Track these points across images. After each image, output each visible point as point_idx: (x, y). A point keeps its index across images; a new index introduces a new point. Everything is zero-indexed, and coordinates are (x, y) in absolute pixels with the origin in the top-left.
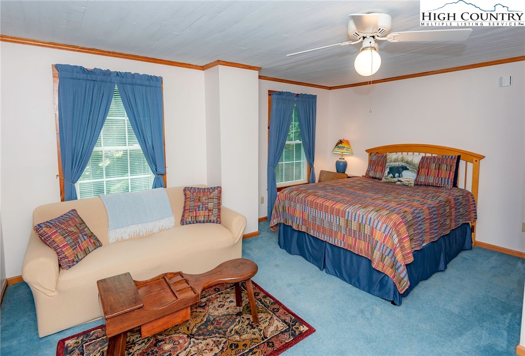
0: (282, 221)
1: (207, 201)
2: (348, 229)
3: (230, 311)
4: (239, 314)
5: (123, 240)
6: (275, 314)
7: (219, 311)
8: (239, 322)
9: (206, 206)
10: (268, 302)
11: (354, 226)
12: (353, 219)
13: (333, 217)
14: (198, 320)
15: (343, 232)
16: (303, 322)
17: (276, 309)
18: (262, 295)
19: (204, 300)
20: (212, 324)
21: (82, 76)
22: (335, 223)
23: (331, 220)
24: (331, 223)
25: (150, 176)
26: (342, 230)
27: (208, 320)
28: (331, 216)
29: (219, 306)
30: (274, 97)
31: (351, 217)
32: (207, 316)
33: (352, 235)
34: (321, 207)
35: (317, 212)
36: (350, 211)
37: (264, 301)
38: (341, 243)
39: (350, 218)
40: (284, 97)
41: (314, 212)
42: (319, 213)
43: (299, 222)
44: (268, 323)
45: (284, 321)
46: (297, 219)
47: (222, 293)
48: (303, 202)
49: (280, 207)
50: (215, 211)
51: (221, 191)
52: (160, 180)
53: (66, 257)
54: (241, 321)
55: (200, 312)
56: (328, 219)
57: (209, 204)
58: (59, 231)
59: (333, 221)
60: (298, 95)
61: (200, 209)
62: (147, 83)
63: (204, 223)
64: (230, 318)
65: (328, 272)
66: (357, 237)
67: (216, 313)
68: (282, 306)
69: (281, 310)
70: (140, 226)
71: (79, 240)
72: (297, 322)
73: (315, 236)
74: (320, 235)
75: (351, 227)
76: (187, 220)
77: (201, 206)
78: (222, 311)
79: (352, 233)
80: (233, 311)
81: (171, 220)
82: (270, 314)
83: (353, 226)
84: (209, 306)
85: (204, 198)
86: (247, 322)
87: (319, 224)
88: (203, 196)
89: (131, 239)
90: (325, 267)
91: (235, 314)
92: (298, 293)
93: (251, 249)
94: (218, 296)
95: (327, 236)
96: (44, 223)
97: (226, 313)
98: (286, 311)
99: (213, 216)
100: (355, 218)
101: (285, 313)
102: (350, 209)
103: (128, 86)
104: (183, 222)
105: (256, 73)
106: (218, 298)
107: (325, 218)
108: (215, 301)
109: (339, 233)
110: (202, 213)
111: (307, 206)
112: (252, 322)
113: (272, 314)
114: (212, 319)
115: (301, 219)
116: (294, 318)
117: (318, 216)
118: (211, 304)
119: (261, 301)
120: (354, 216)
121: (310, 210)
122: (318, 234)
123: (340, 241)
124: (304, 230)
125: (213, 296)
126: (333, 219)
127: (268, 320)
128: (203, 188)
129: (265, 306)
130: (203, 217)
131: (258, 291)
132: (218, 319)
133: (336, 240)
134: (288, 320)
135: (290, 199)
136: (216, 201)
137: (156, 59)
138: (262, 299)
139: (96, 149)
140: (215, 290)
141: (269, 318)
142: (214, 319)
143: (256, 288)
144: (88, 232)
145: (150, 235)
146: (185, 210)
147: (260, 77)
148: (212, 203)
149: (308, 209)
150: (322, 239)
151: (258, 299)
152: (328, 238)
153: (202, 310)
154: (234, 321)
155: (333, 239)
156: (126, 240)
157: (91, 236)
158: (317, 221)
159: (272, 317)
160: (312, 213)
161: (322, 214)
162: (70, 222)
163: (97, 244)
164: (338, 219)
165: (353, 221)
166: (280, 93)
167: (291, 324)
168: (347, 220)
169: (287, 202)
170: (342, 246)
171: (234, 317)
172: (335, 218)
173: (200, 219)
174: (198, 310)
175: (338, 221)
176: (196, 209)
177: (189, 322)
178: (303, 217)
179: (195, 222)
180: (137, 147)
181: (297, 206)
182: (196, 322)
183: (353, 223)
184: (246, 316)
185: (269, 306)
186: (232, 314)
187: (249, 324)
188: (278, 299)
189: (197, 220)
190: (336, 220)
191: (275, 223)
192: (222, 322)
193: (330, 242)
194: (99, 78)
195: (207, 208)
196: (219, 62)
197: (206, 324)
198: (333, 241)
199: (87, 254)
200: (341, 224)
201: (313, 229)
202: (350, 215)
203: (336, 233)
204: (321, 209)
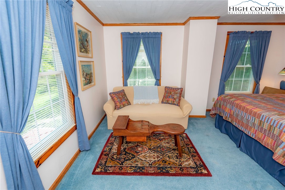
0: (218, 113)
1: (174, 94)
2: (260, 127)
3: (171, 147)
4: (174, 150)
5: (138, 104)
6: (192, 158)
7: (166, 145)
8: (172, 153)
9: (173, 96)
10: (192, 151)
11: (266, 126)
12: (266, 121)
13: (251, 116)
14: (156, 144)
15: (256, 128)
16: (206, 168)
17: (194, 155)
18: (191, 146)
19: (162, 137)
20: (160, 148)
21: (130, 36)
22: (251, 121)
23: (248, 118)
24: (248, 121)
25: (154, 80)
26: (256, 127)
27: (159, 146)
28: (249, 116)
29: (167, 143)
30: (231, 36)
31: (265, 119)
32: (160, 144)
33: (263, 132)
34: (244, 109)
35: (240, 112)
36: (265, 115)
37: (190, 149)
38: (253, 135)
39: (263, 120)
40: (240, 35)
41: (238, 111)
42: (241, 112)
43: (227, 115)
44: (186, 160)
45: (195, 163)
46: (226, 113)
47: (171, 138)
48: (232, 104)
49: (218, 105)
50: (177, 100)
51: (182, 90)
52: (158, 83)
53: (117, 106)
54: (173, 153)
55: (158, 142)
56: (247, 118)
57: (175, 96)
58: (116, 96)
59: (250, 119)
60: (252, 32)
61: (170, 97)
62: (154, 36)
63: (171, 104)
64: (169, 149)
65: (241, 150)
66: (267, 134)
67: (164, 145)
68: (199, 155)
69: (197, 157)
70: (145, 100)
71: (122, 101)
72: (202, 167)
73: (236, 126)
74: (239, 126)
75: (263, 126)
76: (164, 102)
77: (171, 96)
78: (167, 145)
79: (263, 131)
80: (172, 147)
81: (157, 100)
82: (190, 156)
83: (264, 126)
84: (163, 141)
85: (173, 93)
86: (176, 155)
87: (240, 119)
88: (173, 91)
89: (141, 105)
90: (239, 146)
91: (172, 149)
92: (213, 153)
93: (197, 123)
94: (169, 138)
95: (244, 128)
96: (112, 93)
97: (168, 147)
98: (199, 159)
99: (175, 102)
100: (268, 121)
101: (198, 159)
102: (265, 114)
103: (146, 39)
104: (162, 102)
105: (216, 21)
106: (168, 139)
107: (245, 117)
108: (166, 140)
109: (253, 129)
110: (171, 99)
111: (234, 106)
112: (178, 156)
113: (191, 156)
114: (161, 146)
115: (229, 114)
116: (202, 164)
117: (240, 114)
118: (164, 140)
119: (188, 149)
120: (267, 119)
121: (235, 109)
122: (238, 125)
123: (252, 133)
124: (230, 120)
125: (167, 137)
126: (251, 118)
127: (187, 158)
128: (174, 88)
129: (189, 151)
130: (171, 101)
131: (189, 143)
132: (164, 147)
133: (250, 132)
134: (198, 163)
135: (224, 100)
136: (178, 95)
137: (160, 24)
138: (189, 148)
139: (134, 67)
140: (169, 136)
141: (188, 158)
142: (162, 147)
143: (189, 142)
144: (126, 98)
145: (148, 104)
146: (164, 97)
147: (219, 24)
148: (176, 96)
149: (234, 108)
150: (240, 129)
151: (187, 147)
152: (245, 130)
153: (159, 141)
154: (170, 151)
155: (248, 131)
156: (139, 105)
157: (127, 100)
158: (239, 117)
159: (190, 158)
160: (236, 111)
161: (243, 113)
162: (120, 94)
163: (129, 104)
164: (254, 119)
165: (265, 122)
166: (236, 33)
167: (199, 166)
168: (261, 121)
169: (222, 102)
170: (253, 137)
171: (171, 150)
172: (252, 118)
173: (169, 102)
174: (158, 141)
175: (253, 120)
176: (168, 97)
177: (152, 144)
178: (230, 113)
179: (167, 103)
180: (149, 67)
181: (228, 106)
182: (154, 145)
183: (265, 124)
184: (177, 152)
185: (191, 152)
186: (171, 148)
187: (176, 156)
188: (198, 151)
189: (168, 102)
190: (252, 119)
191: (213, 113)
192: (164, 149)
193: (245, 132)
194: (135, 36)
195: (173, 98)
196: (190, 18)
197: (158, 147)
198: (248, 132)
199: (124, 107)
200: (255, 123)
201: (235, 121)
202: (264, 118)
203: (251, 128)
204: (243, 110)
